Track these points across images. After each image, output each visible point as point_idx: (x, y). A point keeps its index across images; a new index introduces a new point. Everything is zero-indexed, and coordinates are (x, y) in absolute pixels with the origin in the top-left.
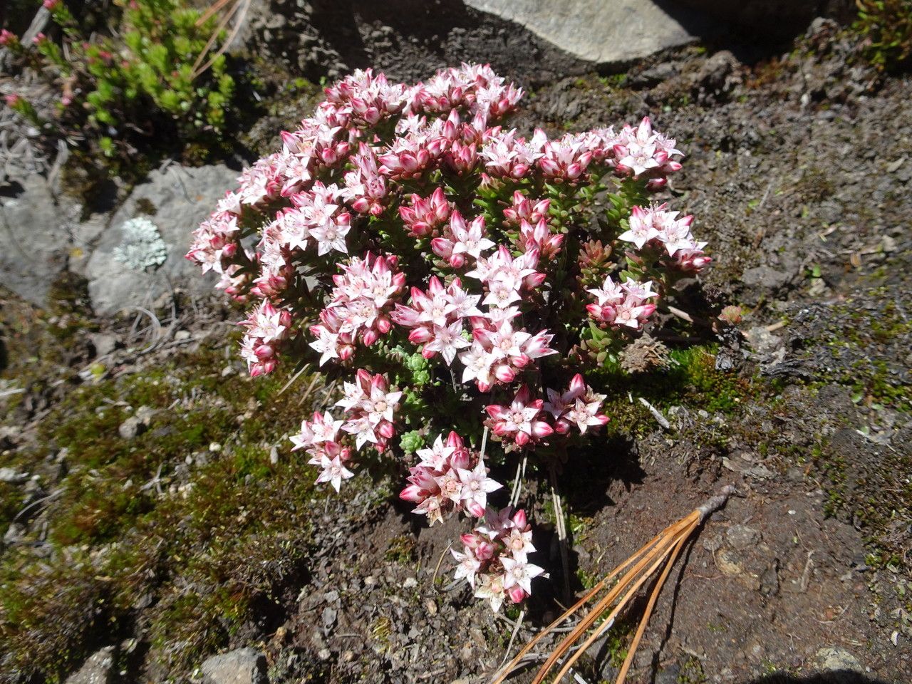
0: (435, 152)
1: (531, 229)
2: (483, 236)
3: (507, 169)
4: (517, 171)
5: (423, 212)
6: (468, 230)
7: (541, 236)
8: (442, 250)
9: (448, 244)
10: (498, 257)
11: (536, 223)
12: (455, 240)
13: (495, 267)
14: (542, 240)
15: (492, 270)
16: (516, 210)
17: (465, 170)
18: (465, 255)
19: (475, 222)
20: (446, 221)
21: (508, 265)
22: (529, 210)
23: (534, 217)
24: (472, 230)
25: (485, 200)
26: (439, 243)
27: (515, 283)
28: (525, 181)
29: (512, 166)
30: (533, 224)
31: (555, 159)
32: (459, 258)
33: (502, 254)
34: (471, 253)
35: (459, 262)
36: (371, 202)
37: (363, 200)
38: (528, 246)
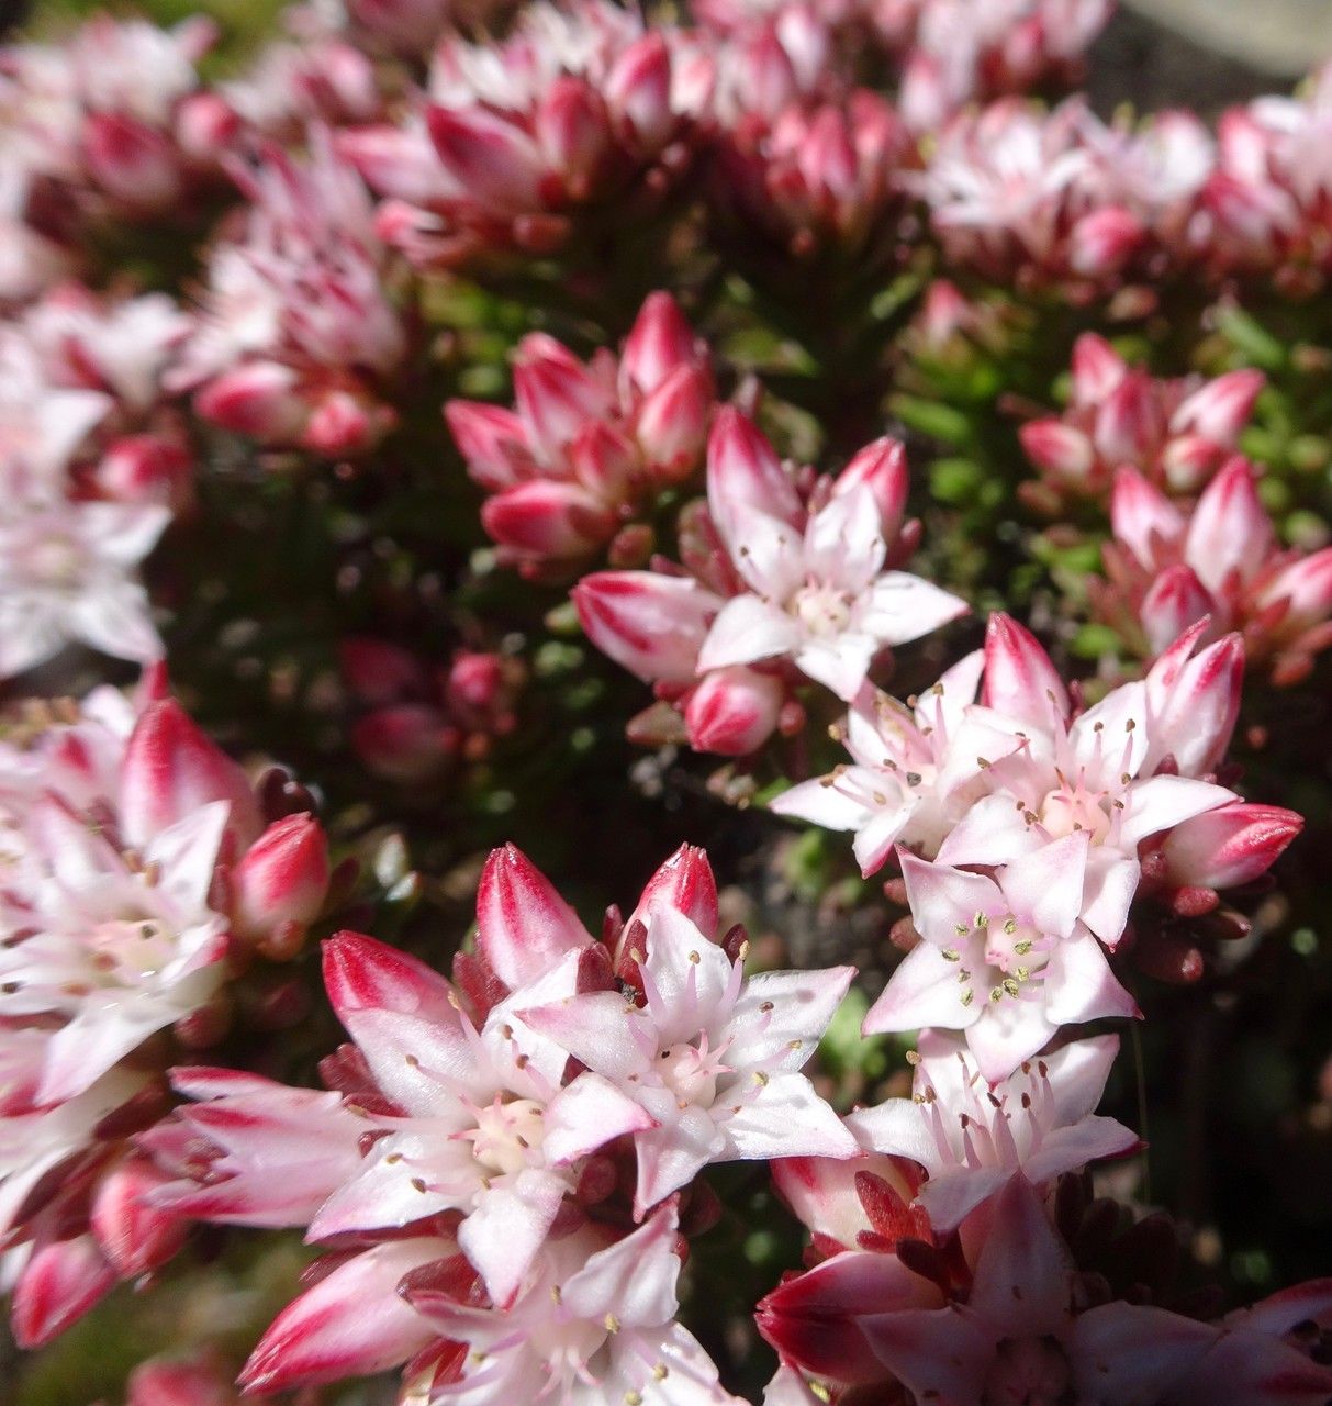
0: (640, 108)
1: (1167, 522)
2: (898, 558)
3: (1039, 238)
4: (1090, 246)
5: (562, 426)
6: (799, 524)
7: (1230, 556)
8: (641, 643)
9: (680, 610)
10: (982, 694)
11: (1196, 492)
12: (731, 584)
13: (961, 764)
14: (1234, 580)
15: (941, 780)
16: (1088, 423)
17: (826, 227)
18: (781, 674)
19: (852, 478)
20: (691, 482)
21: (1038, 747)
22: (1150, 428)
23: (1179, 459)
24: (826, 526)
25: (952, 402)
26: (622, 606)
27: (1093, 884)
28: (1128, 303)
29: (1063, 224)
30: (1186, 498)
31: (1277, 176)
32: (742, 699)
33: (1005, 675)
34: (817, 664)
35: (742, 724)
36: (312, 378)
37: (269, 377)
38: (1159, 620)
